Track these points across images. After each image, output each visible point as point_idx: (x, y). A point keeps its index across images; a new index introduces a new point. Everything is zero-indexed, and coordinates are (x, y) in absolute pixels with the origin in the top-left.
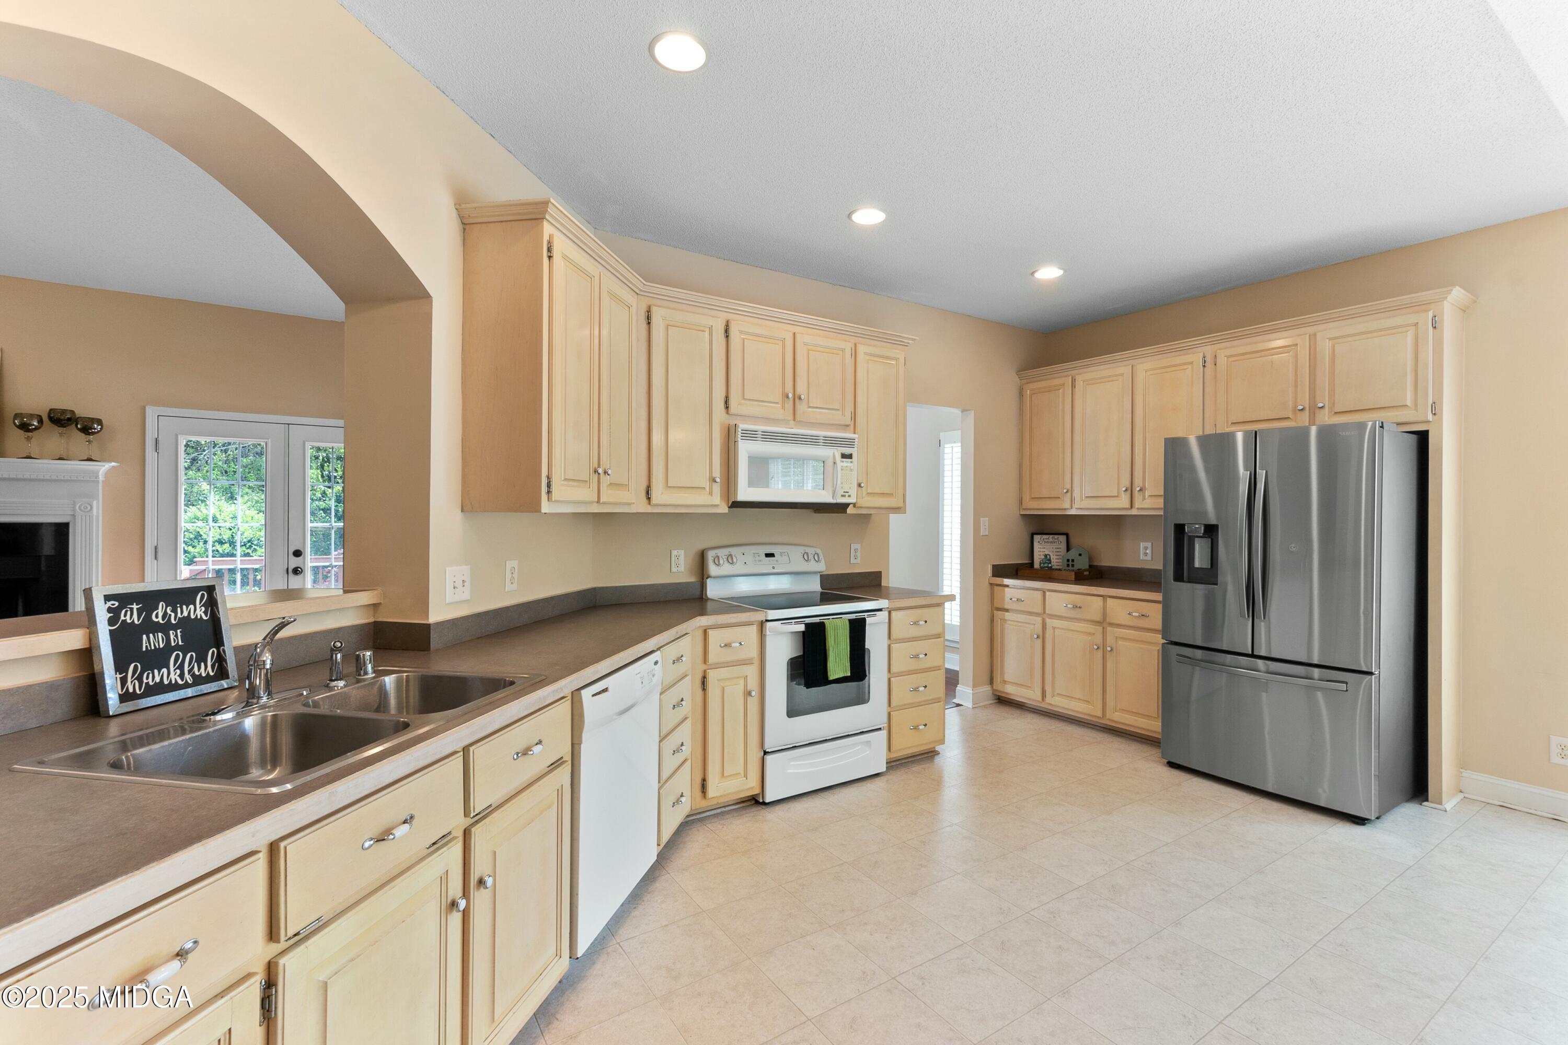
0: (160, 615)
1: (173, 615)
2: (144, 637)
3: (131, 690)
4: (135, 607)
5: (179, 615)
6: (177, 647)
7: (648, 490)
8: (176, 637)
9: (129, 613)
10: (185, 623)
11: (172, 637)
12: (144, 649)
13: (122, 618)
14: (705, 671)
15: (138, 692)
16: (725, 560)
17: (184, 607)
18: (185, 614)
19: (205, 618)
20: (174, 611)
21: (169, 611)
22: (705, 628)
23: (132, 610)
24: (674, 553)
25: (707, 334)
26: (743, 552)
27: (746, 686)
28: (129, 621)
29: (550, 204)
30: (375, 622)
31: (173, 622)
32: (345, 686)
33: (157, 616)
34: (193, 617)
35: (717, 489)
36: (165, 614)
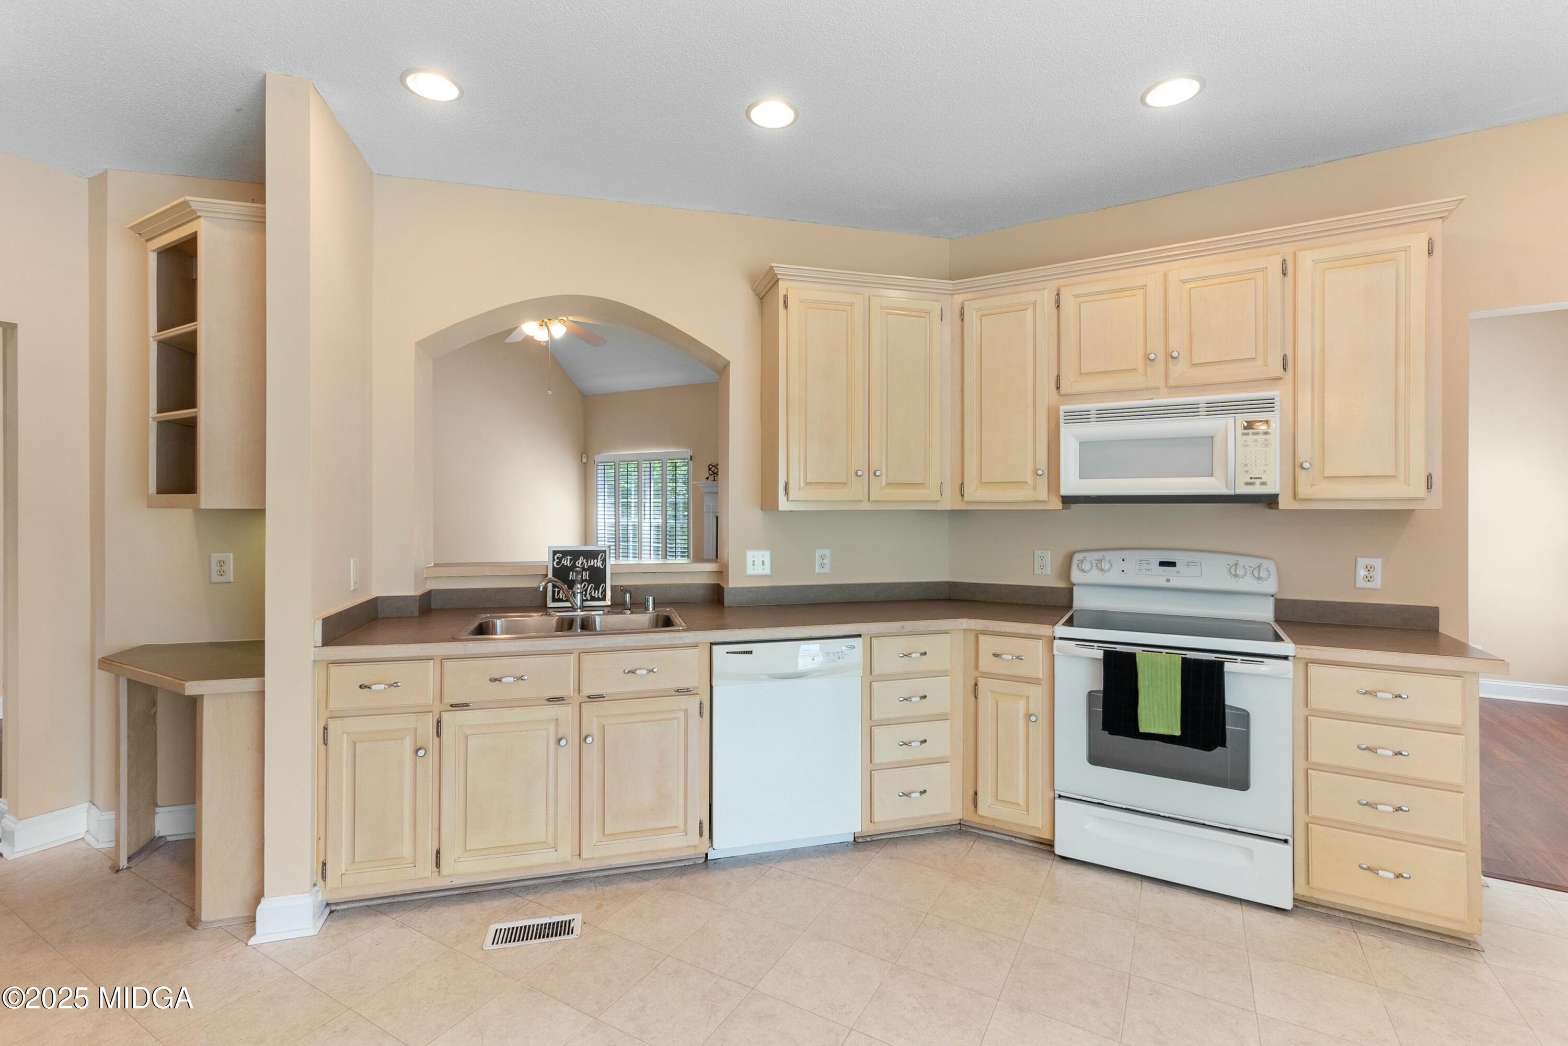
0: (580, 563)
1: (586, 564)
2: (571, 573)
3: (561, 597)
4: (569, 557)
5: (589, 564)
6: (586, 580)
7: (962, 487)
8: (586, 575)
9: (566, 561)
10: (591, 569)
11: (584, 574)
12: (570, 579)
13: (563, 562)
14: (976, 679)
15: (564, 599)
16: (1094, 565)
17: (592, 560)
18: (592, 564)
19: (601, 567)
20: (587, 562)
21: (584, 562)
22: (977, 633)
23: (567, 559)
24: (1038, 553)
25: (1029, 314)
26: (1123, 557)
27: (1028, 708)
28: (565, 564)
29: (774, 268)
30: (718, 584)
31: (586, 567)
32: (630, 614)
33: (578, 563)
34: (595, 566)
35: (1043, 484)
36: (582, 563)
